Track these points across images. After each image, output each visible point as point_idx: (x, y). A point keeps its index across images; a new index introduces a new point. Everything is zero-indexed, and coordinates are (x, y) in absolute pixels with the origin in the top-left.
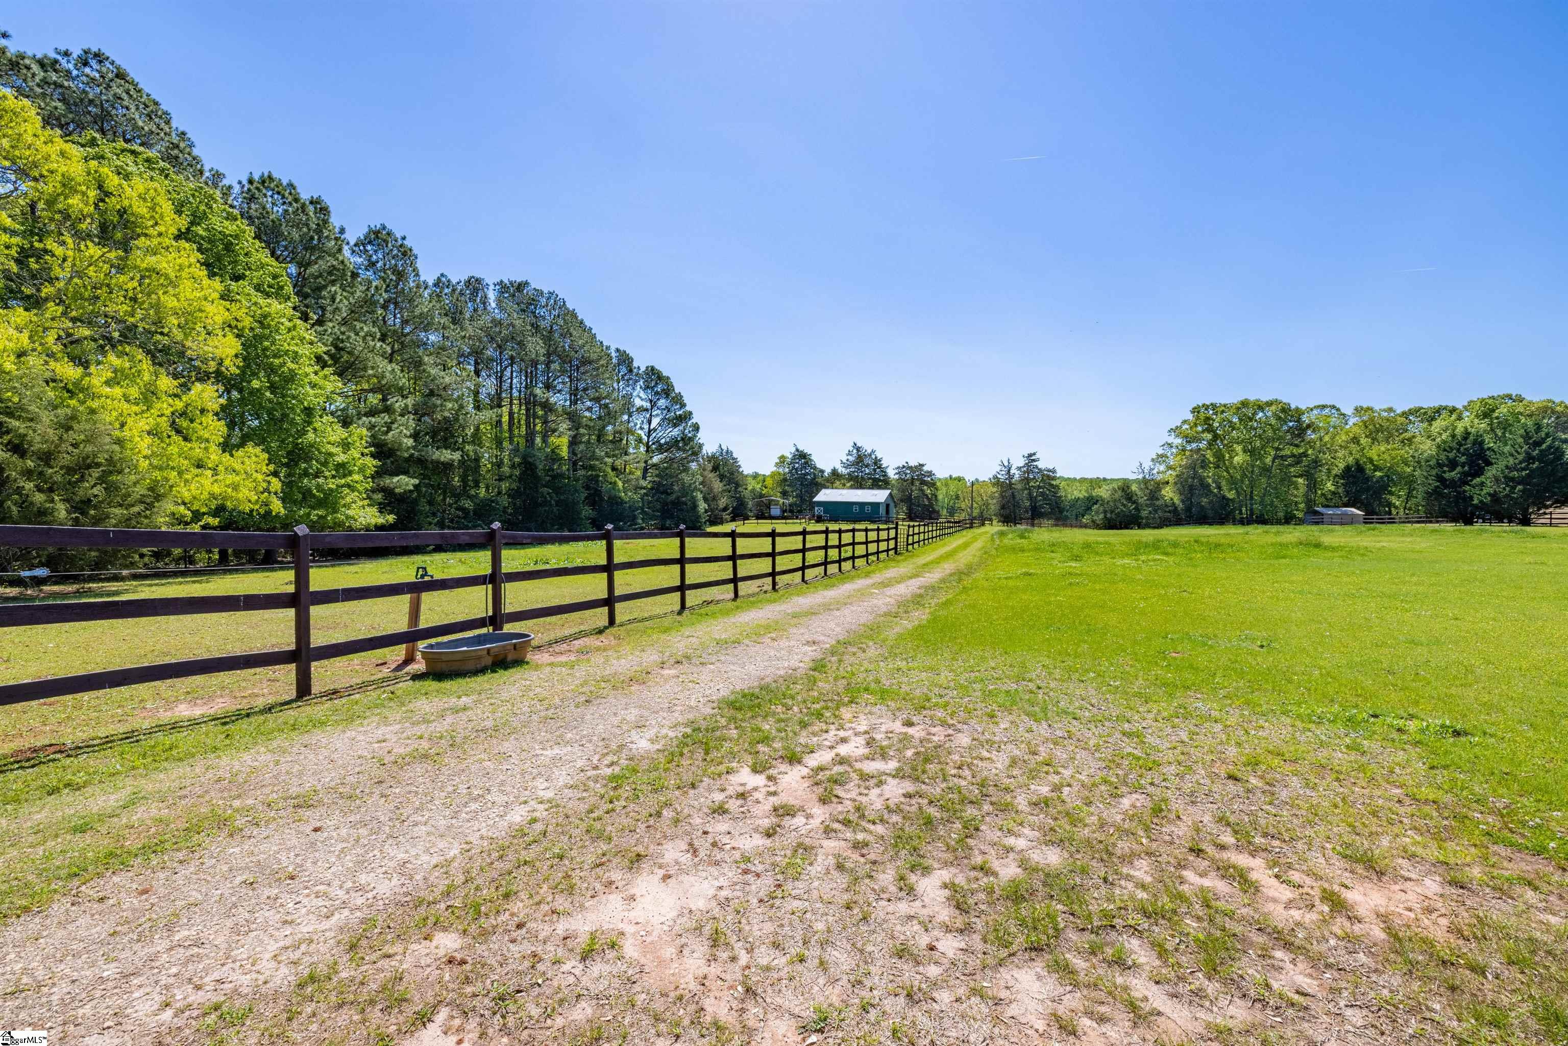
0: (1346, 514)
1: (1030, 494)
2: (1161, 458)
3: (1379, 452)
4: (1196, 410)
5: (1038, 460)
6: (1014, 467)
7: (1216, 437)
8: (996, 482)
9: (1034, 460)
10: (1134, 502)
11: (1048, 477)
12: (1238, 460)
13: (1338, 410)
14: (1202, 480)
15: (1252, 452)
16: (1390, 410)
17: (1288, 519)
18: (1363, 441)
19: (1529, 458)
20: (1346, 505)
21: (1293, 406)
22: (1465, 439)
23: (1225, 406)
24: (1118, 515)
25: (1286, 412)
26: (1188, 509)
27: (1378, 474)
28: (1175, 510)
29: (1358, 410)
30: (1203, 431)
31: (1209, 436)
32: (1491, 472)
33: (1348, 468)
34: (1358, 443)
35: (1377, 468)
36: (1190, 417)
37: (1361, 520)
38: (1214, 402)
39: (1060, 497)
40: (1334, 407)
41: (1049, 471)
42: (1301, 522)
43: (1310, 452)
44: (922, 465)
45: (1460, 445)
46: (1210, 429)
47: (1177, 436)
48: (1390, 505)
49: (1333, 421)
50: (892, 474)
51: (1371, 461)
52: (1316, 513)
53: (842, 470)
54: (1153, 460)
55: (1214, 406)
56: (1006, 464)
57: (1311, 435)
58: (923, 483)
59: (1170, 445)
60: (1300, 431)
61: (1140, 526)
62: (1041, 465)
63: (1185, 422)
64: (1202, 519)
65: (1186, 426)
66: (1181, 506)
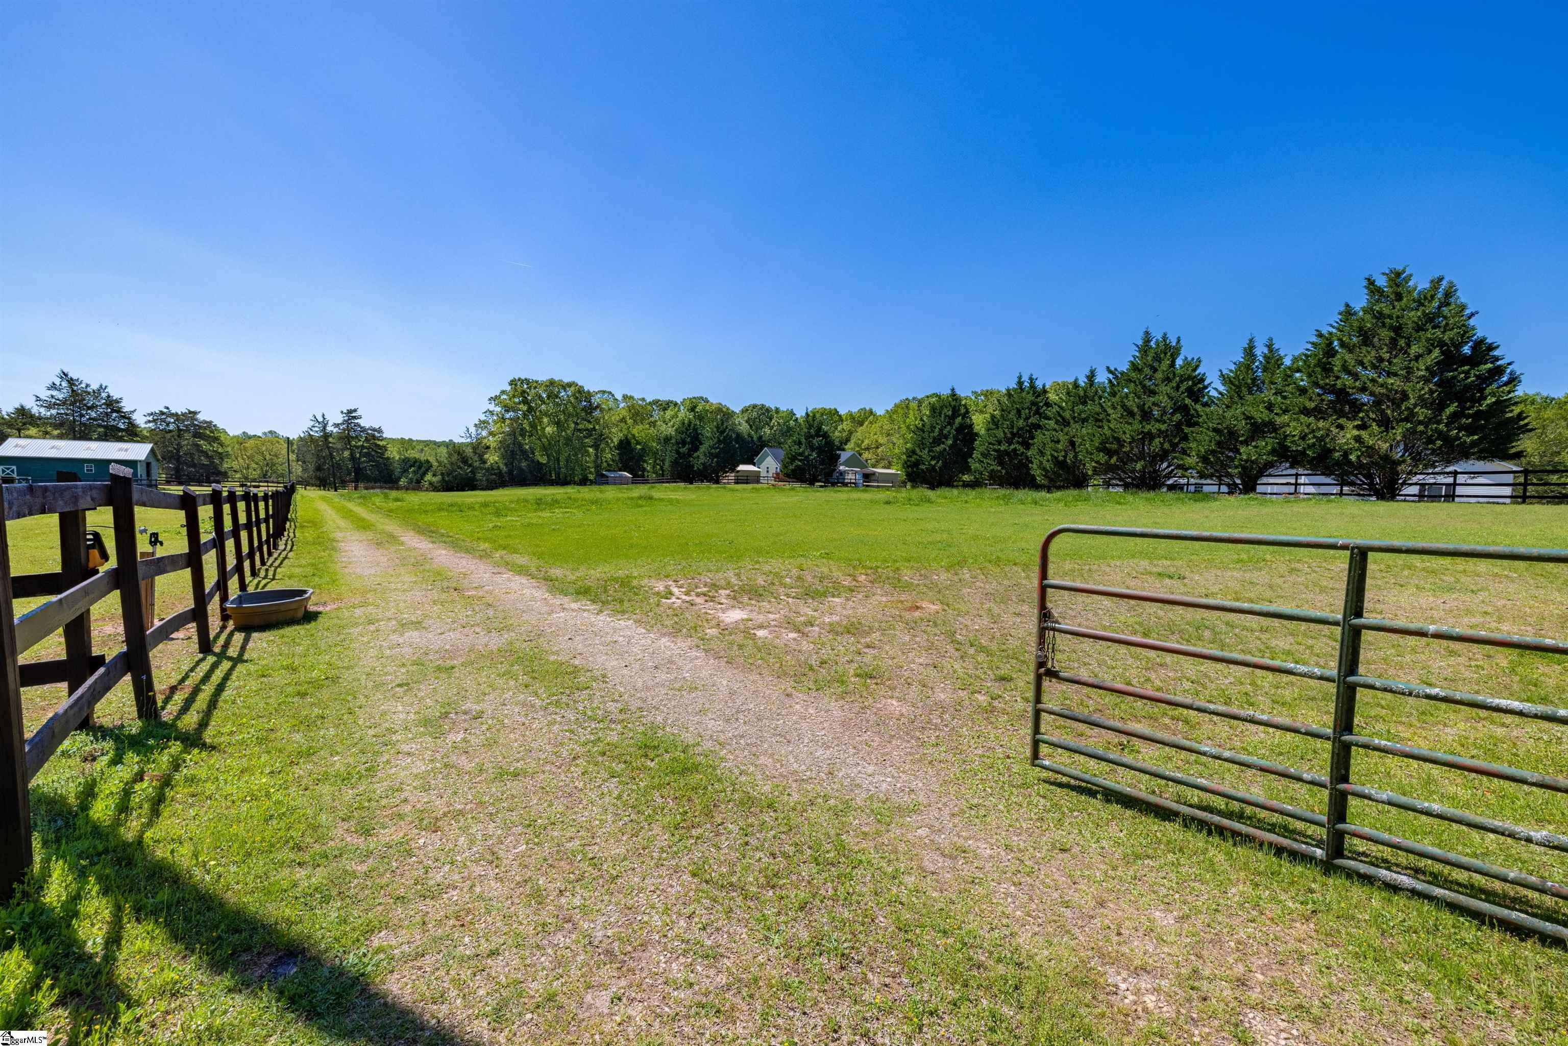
0: (621, 477)
1: (352, 454)
2: (482, 424)
3: (639, 431)
4: (513, 383)
5: (360, 417)
6: (330, 423)
7: (530, 409)
8: (307, 440)
9: (355, 418)
10: (470, 466)
11: (373, 436)
12: (549, 430)
13: (613, 395)
14: (520, 446)
15: (558, 424)
16: (643, 400)
17: (584, 482)
18: (630, 421)
19: (719, 441)
20: (620, 470)
21: (586, 389)
22: (689, 426)
23: (537, 382)
24: (455, 478)
25: (581, 394)
26: (510, 472)
27: (639, 447)
28: (500, 474)
29: (625, 397)
30: (519, 403)
31: (525, 408)
32: (703, 449)
33: (621, 442)
34: (626, 422)
35: (638, 443)
36: (508, 388)
37: (630, 480)
38: (528, 377)
39: (388, 458)
40: (610, 393)
41: (374, 430)
42: (592, 483)
43: (597, 427)
44: (195, 413)
45: (687, 430)
46: (525, 402)
47: (496, 405)
48: (644, 470)
49: (611, 404)
50: (140, 420)
51: (634, 436)
52: (603, 476)
53: (37, 410)
54: (476, 425)
55: (527, 381)
56: (321, 419)
57: (597, 413)
58: (197, 435)
59: (492, 413)
60: (590, 409)
61: (474, 488)
62: (364, 422)
63: (503, 392)
64: (522, 482)
65: (504, 397)
66: (504, 469)
